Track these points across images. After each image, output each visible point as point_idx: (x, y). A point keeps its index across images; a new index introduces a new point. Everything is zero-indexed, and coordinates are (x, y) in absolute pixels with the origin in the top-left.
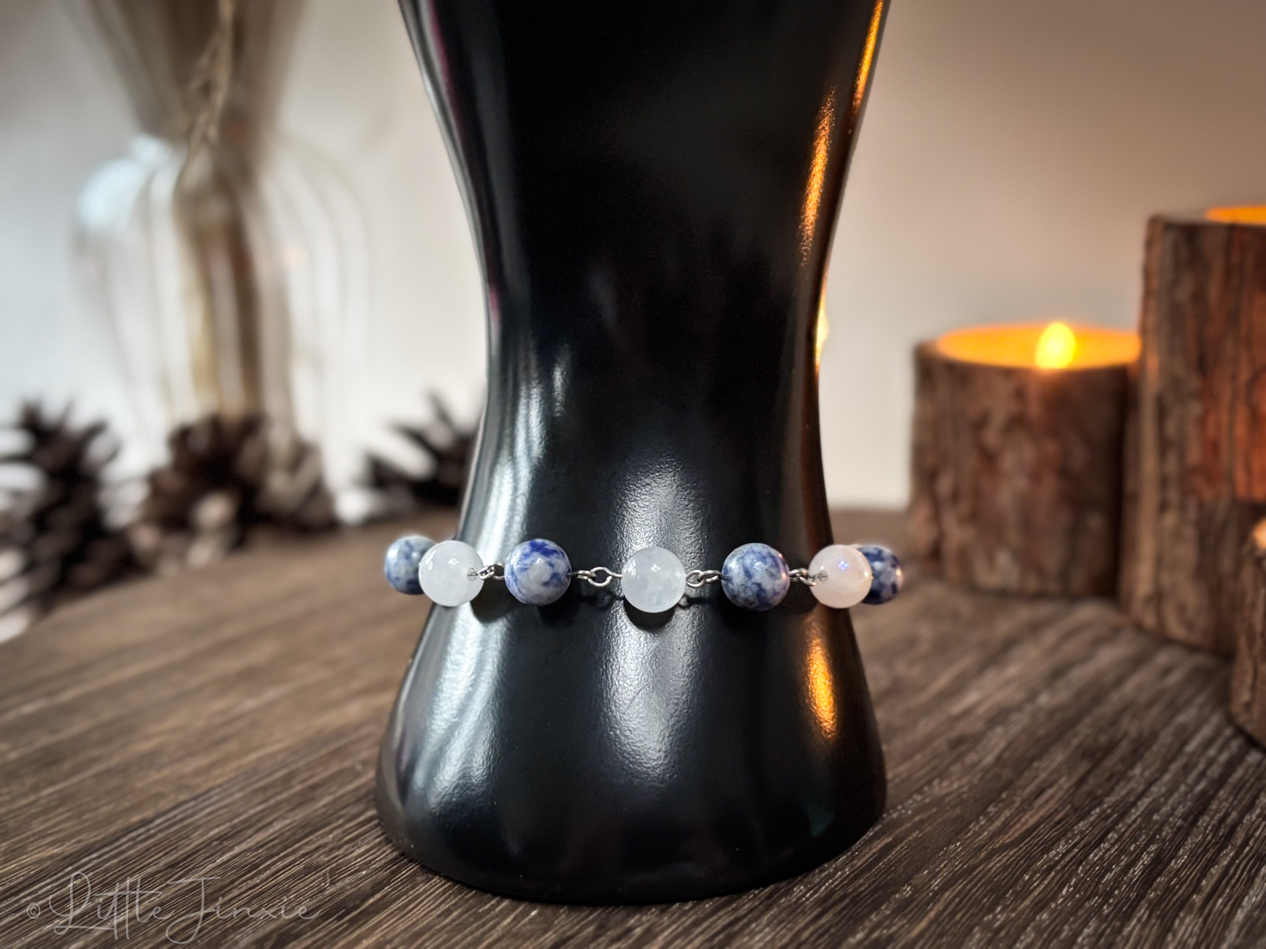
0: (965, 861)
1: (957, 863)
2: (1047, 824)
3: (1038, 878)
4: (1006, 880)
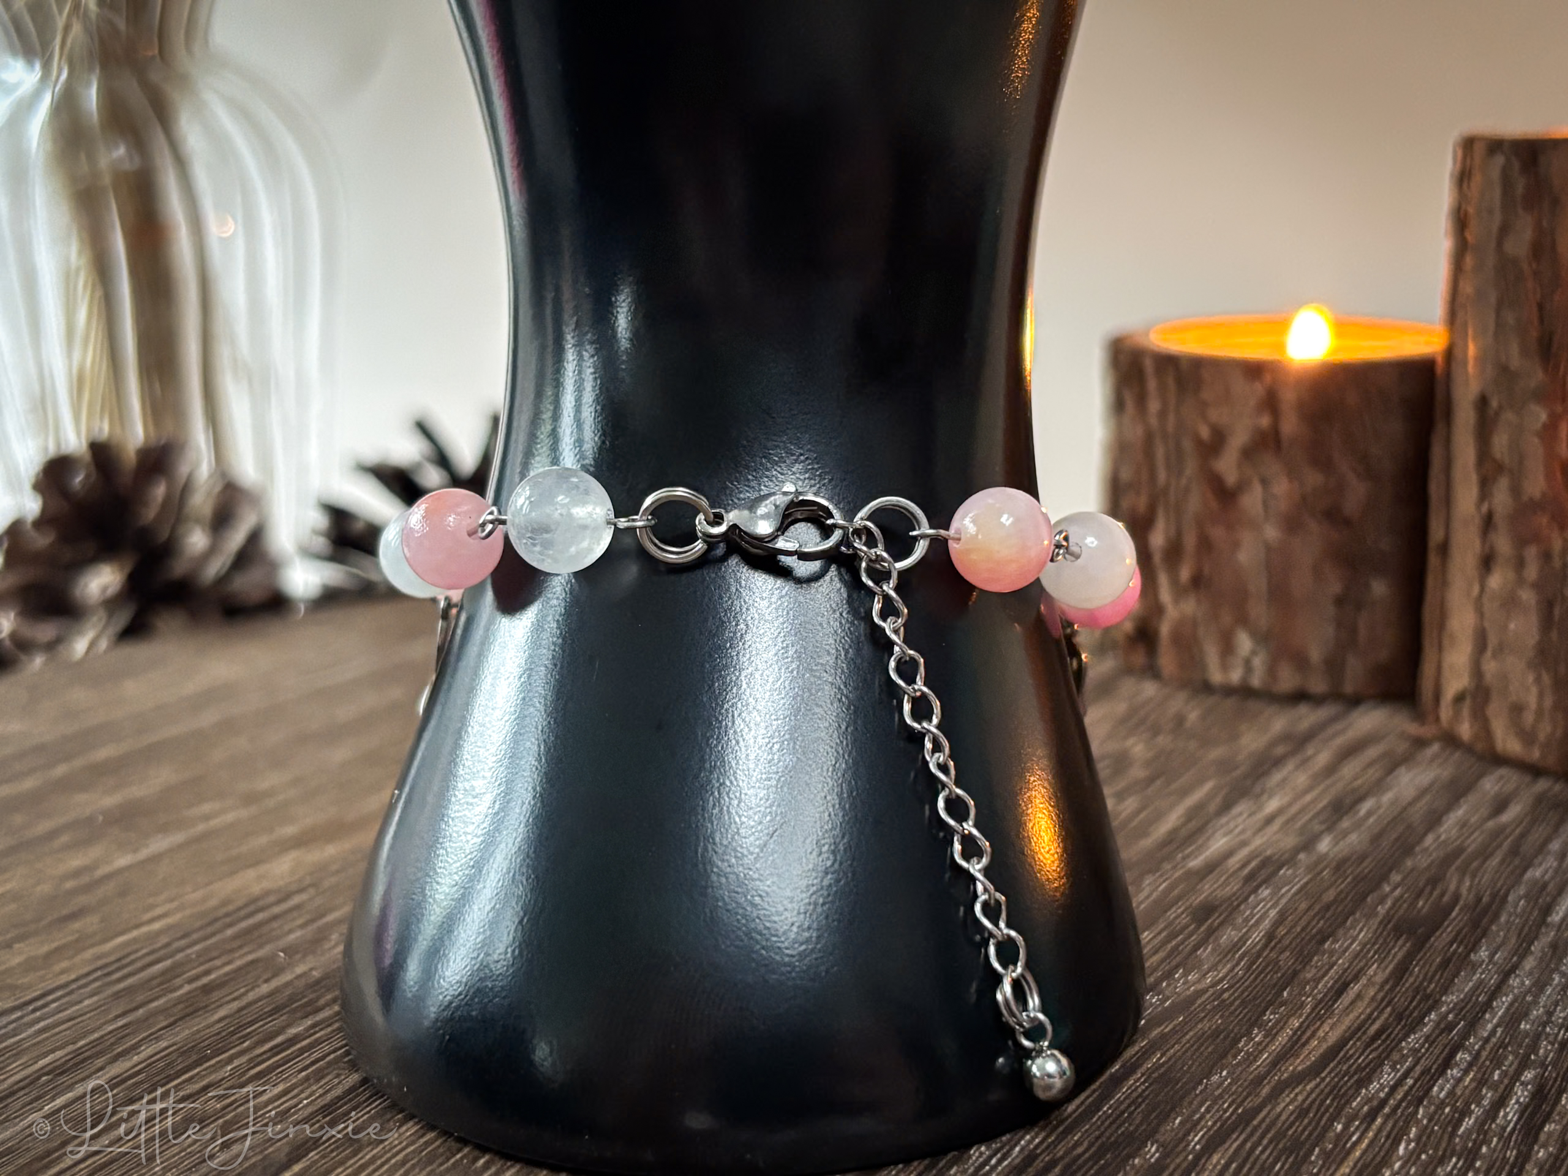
0: (1238, 1101)
1: (1226, 1105)
2: (1358, 1040)
3: (1357, 1128)
4: (1306, 1133)
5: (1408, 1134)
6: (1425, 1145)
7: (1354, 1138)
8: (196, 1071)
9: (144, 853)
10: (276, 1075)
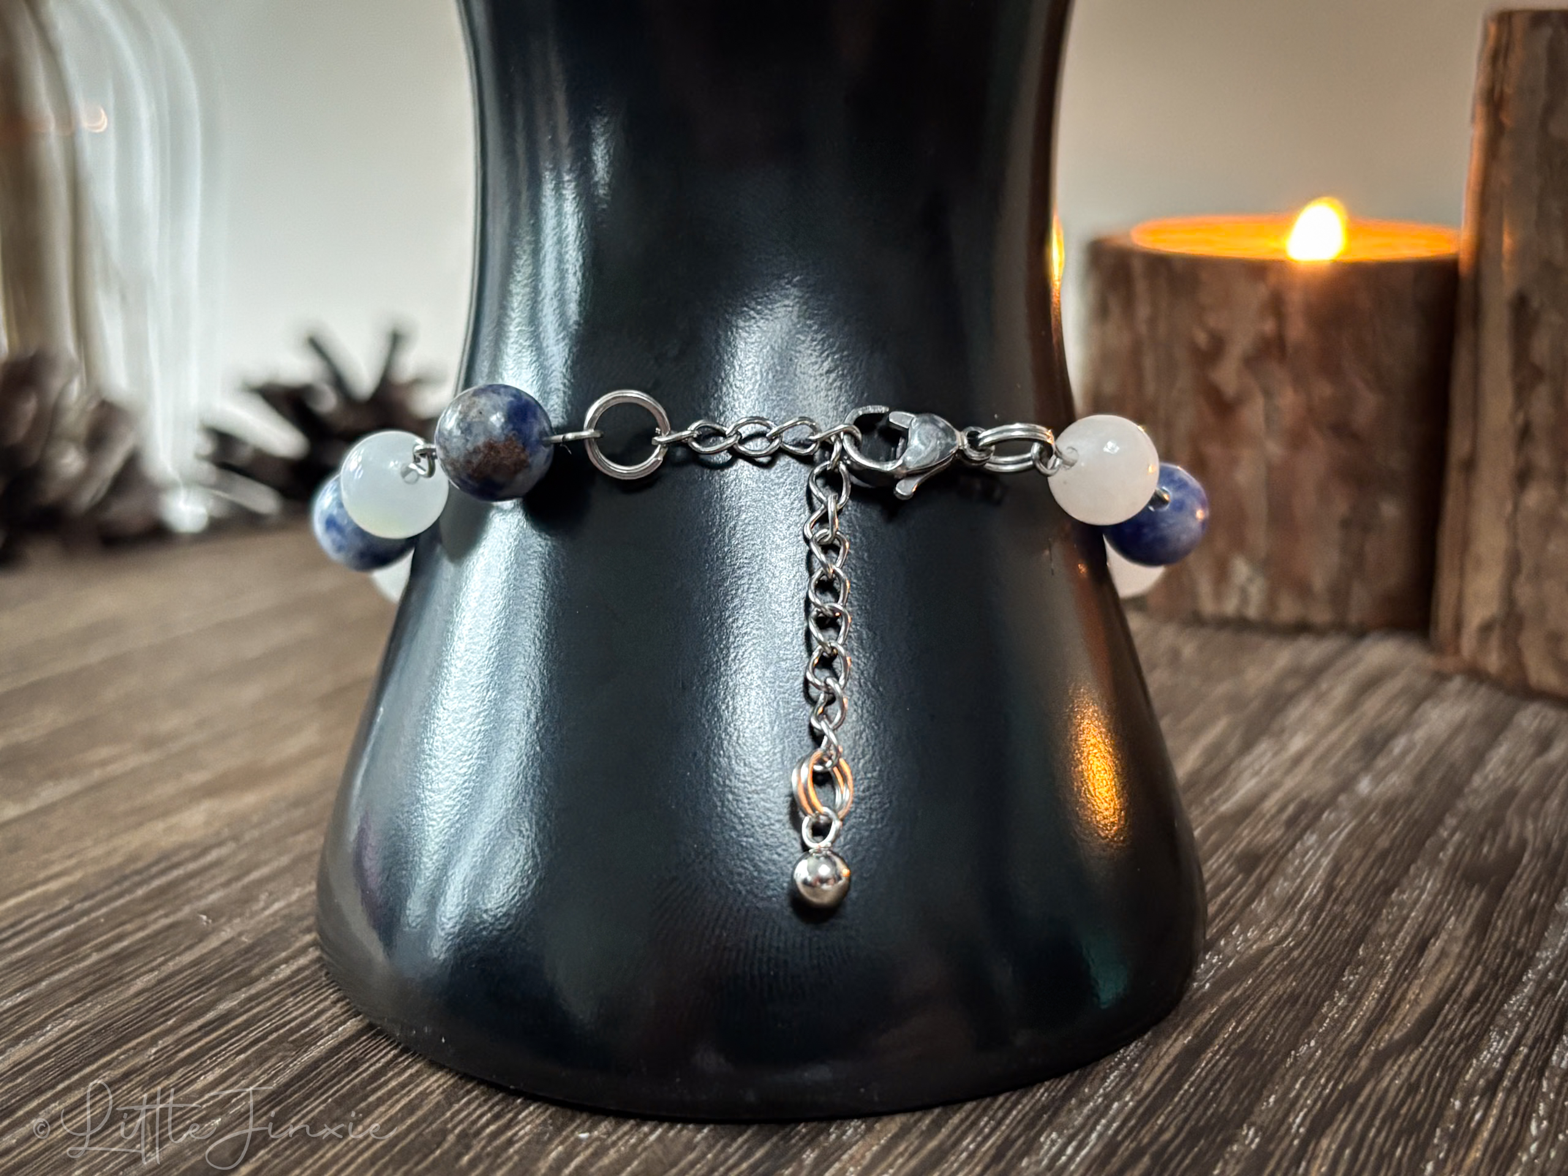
0: (1337, 1074)
1: (1323, 1081)
2: (1455, 1002)
3: (1478, 1105)
4: (1422, 1111)
5: (1537, 1111)
6: (1559, 1124)
7: (1477, 1116)
8: (115, 1054)
9: (33, 805)
10: (210, 1058)
